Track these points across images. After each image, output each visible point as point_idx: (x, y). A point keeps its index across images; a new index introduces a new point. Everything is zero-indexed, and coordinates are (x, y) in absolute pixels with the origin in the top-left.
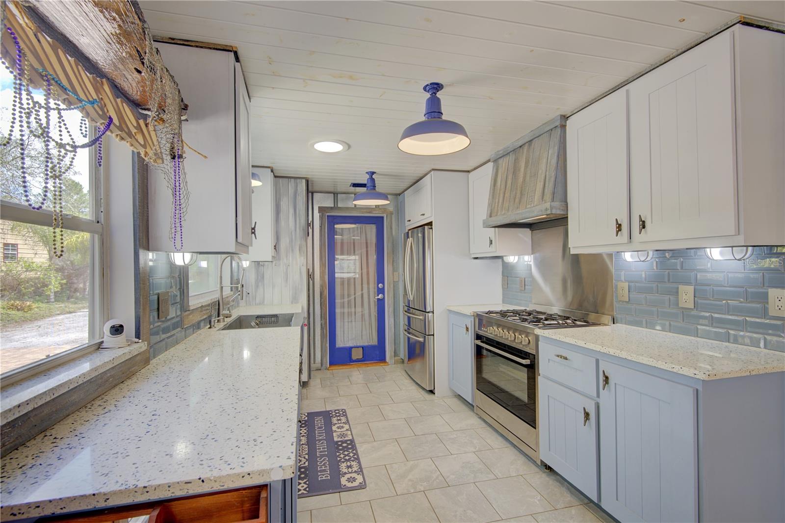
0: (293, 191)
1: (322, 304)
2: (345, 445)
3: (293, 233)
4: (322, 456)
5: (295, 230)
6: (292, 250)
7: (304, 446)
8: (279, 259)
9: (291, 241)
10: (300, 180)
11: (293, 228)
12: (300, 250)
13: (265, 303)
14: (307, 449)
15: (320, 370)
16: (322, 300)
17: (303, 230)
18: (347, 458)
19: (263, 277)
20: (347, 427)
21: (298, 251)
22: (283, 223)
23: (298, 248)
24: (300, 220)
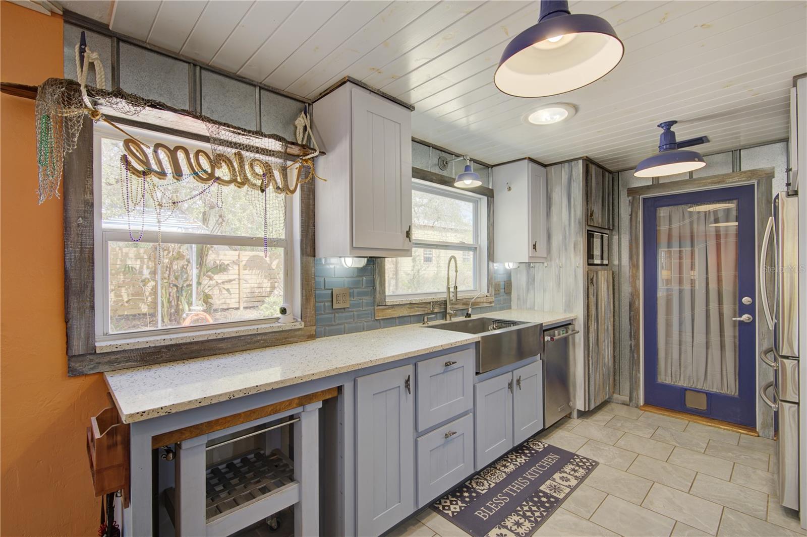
0: (567, 176)
1: (632, 319)
2: (544, 499)
3: (567, 229)
4: (507, 494)
5: (570, 225)
6: (566, 249)
7: (503, 474)
8: (551, 260)
9: (565, 238)
10: (576, 162)
11: (567, 223)
12: (575, 248)
13: (536, 308)
14: (501, 479)
15: (627, 405)
16: (632, 313)
17: (579, 222)
18: (529, 514)
19: (534, 280)
20: (573, 482)
21: (573, 249)
22: (554, 218)
23: (573, 245)
24: (575, 211)
